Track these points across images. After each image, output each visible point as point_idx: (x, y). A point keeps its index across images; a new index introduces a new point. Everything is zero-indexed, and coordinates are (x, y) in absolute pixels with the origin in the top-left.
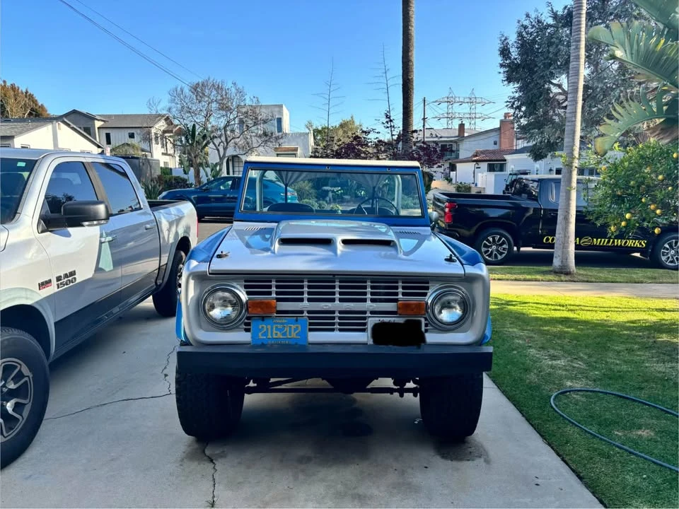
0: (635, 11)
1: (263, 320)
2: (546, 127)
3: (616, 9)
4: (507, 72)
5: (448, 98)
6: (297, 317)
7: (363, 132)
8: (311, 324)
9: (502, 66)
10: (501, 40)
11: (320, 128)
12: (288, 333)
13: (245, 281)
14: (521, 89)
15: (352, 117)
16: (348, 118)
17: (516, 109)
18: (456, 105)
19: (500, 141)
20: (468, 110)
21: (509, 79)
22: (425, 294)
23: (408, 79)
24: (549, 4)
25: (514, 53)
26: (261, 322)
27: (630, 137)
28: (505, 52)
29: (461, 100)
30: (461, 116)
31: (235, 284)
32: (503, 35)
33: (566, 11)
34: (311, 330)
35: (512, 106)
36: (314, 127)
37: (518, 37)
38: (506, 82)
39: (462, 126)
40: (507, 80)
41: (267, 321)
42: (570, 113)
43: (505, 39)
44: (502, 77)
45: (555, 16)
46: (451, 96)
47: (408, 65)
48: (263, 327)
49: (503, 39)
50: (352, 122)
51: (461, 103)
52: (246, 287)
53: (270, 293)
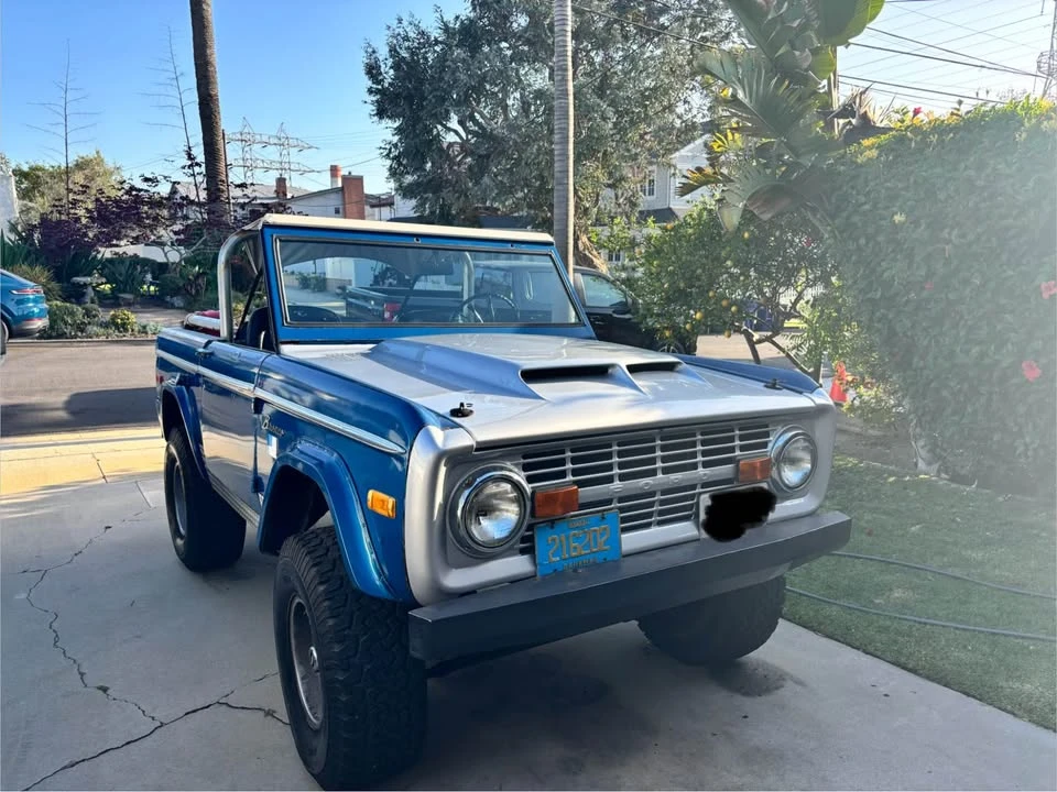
0: (549, 37)
1: (552, 527)
2: (445, 191)
3: (526, 32)
4: (377, 101)
5: (241, 134)
6: (604, 510)
7: (147, 180)
8: (624, 520)
9: (370, 91)
10: (366, 52)
11: (25, 168)
12: (592, 544)
13: (524, 458)
14: (399, 131)
15: (98, 152)
16: (91, 154)
17: (393, 159)
18: (256, 147)
19: (344, 209)
20: (276, 157)
21: (381, 113)
22: (765, 445)
23: (210, 95)
24: (437, 9)
25: (389, 74)
26: (551, 531)
27: (544, 211)
28: (373, 71)
29: (265, 139)
30: (266, 165)
31: (508, 464)
32: (370, 46)
33: (458, 24)
34: (625, 530)
35: (388, 155)
36: (13, 165)
37: (390, 51)
38: (376, 118)
39: (281, 181)
40: (377, 114)
41: (560, 526)
42: (560, 172)
43: (374, 52)
44: (372, 108)
45: (446, 29)
46: (246, 130)
47: (207, 69)
48: (554, 540)
49: (370, 50)
50: (100, 162)
51: (266, 145)
52: (526, 468)
53: (563, 474)
